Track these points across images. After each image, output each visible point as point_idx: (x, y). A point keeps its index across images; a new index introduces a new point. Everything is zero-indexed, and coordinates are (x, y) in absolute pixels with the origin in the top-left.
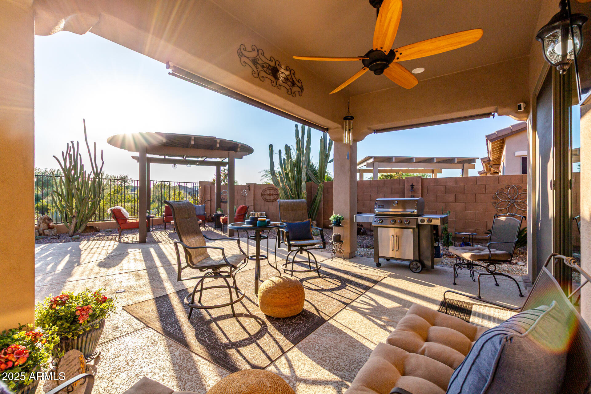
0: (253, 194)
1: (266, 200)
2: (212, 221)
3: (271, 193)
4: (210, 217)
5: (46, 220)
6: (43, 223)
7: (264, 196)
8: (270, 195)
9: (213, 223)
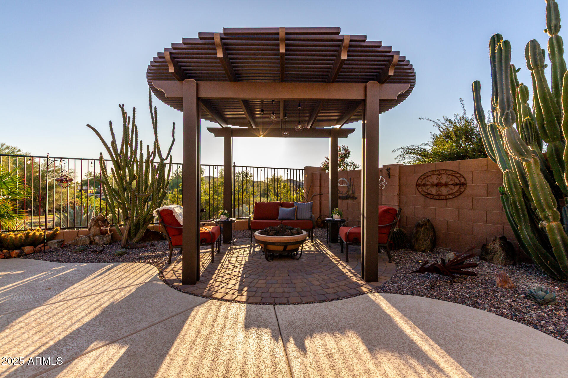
0: (397, 184)
1: (427, 195)
2: (322, 225)
3: (443, 181)
4: (320, 220)
5: (100, 222)
6: (95, 227)
7: (424, 188)
8: (438, 185)
9: (324, 230)
